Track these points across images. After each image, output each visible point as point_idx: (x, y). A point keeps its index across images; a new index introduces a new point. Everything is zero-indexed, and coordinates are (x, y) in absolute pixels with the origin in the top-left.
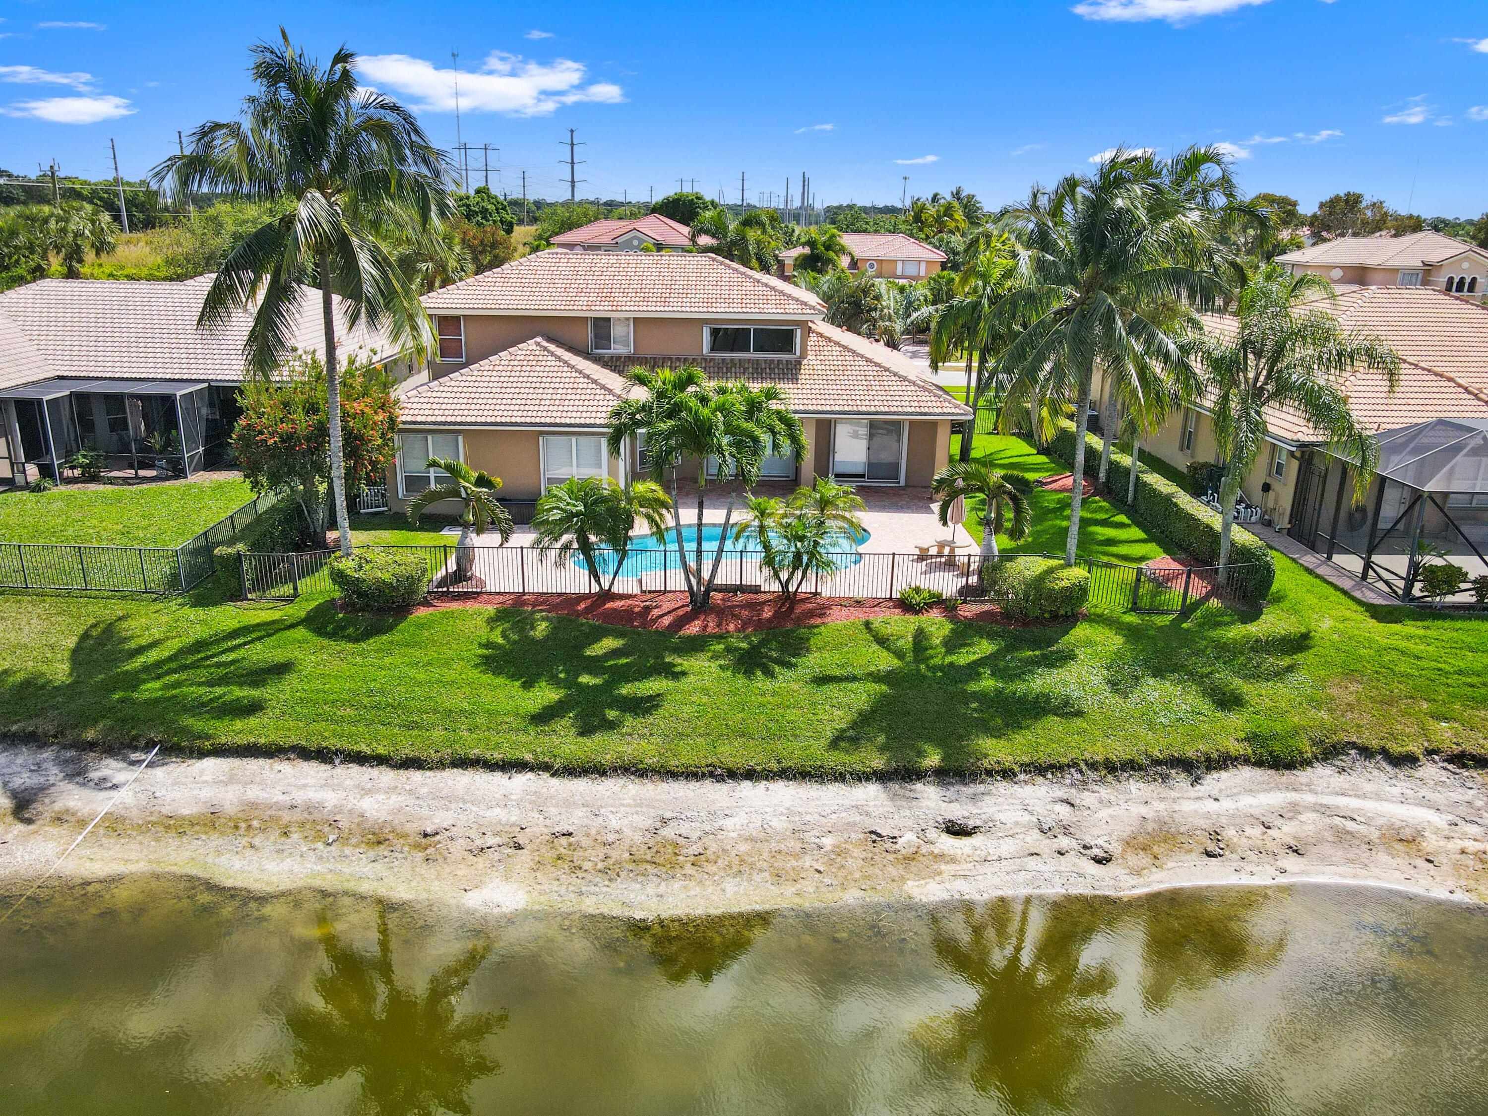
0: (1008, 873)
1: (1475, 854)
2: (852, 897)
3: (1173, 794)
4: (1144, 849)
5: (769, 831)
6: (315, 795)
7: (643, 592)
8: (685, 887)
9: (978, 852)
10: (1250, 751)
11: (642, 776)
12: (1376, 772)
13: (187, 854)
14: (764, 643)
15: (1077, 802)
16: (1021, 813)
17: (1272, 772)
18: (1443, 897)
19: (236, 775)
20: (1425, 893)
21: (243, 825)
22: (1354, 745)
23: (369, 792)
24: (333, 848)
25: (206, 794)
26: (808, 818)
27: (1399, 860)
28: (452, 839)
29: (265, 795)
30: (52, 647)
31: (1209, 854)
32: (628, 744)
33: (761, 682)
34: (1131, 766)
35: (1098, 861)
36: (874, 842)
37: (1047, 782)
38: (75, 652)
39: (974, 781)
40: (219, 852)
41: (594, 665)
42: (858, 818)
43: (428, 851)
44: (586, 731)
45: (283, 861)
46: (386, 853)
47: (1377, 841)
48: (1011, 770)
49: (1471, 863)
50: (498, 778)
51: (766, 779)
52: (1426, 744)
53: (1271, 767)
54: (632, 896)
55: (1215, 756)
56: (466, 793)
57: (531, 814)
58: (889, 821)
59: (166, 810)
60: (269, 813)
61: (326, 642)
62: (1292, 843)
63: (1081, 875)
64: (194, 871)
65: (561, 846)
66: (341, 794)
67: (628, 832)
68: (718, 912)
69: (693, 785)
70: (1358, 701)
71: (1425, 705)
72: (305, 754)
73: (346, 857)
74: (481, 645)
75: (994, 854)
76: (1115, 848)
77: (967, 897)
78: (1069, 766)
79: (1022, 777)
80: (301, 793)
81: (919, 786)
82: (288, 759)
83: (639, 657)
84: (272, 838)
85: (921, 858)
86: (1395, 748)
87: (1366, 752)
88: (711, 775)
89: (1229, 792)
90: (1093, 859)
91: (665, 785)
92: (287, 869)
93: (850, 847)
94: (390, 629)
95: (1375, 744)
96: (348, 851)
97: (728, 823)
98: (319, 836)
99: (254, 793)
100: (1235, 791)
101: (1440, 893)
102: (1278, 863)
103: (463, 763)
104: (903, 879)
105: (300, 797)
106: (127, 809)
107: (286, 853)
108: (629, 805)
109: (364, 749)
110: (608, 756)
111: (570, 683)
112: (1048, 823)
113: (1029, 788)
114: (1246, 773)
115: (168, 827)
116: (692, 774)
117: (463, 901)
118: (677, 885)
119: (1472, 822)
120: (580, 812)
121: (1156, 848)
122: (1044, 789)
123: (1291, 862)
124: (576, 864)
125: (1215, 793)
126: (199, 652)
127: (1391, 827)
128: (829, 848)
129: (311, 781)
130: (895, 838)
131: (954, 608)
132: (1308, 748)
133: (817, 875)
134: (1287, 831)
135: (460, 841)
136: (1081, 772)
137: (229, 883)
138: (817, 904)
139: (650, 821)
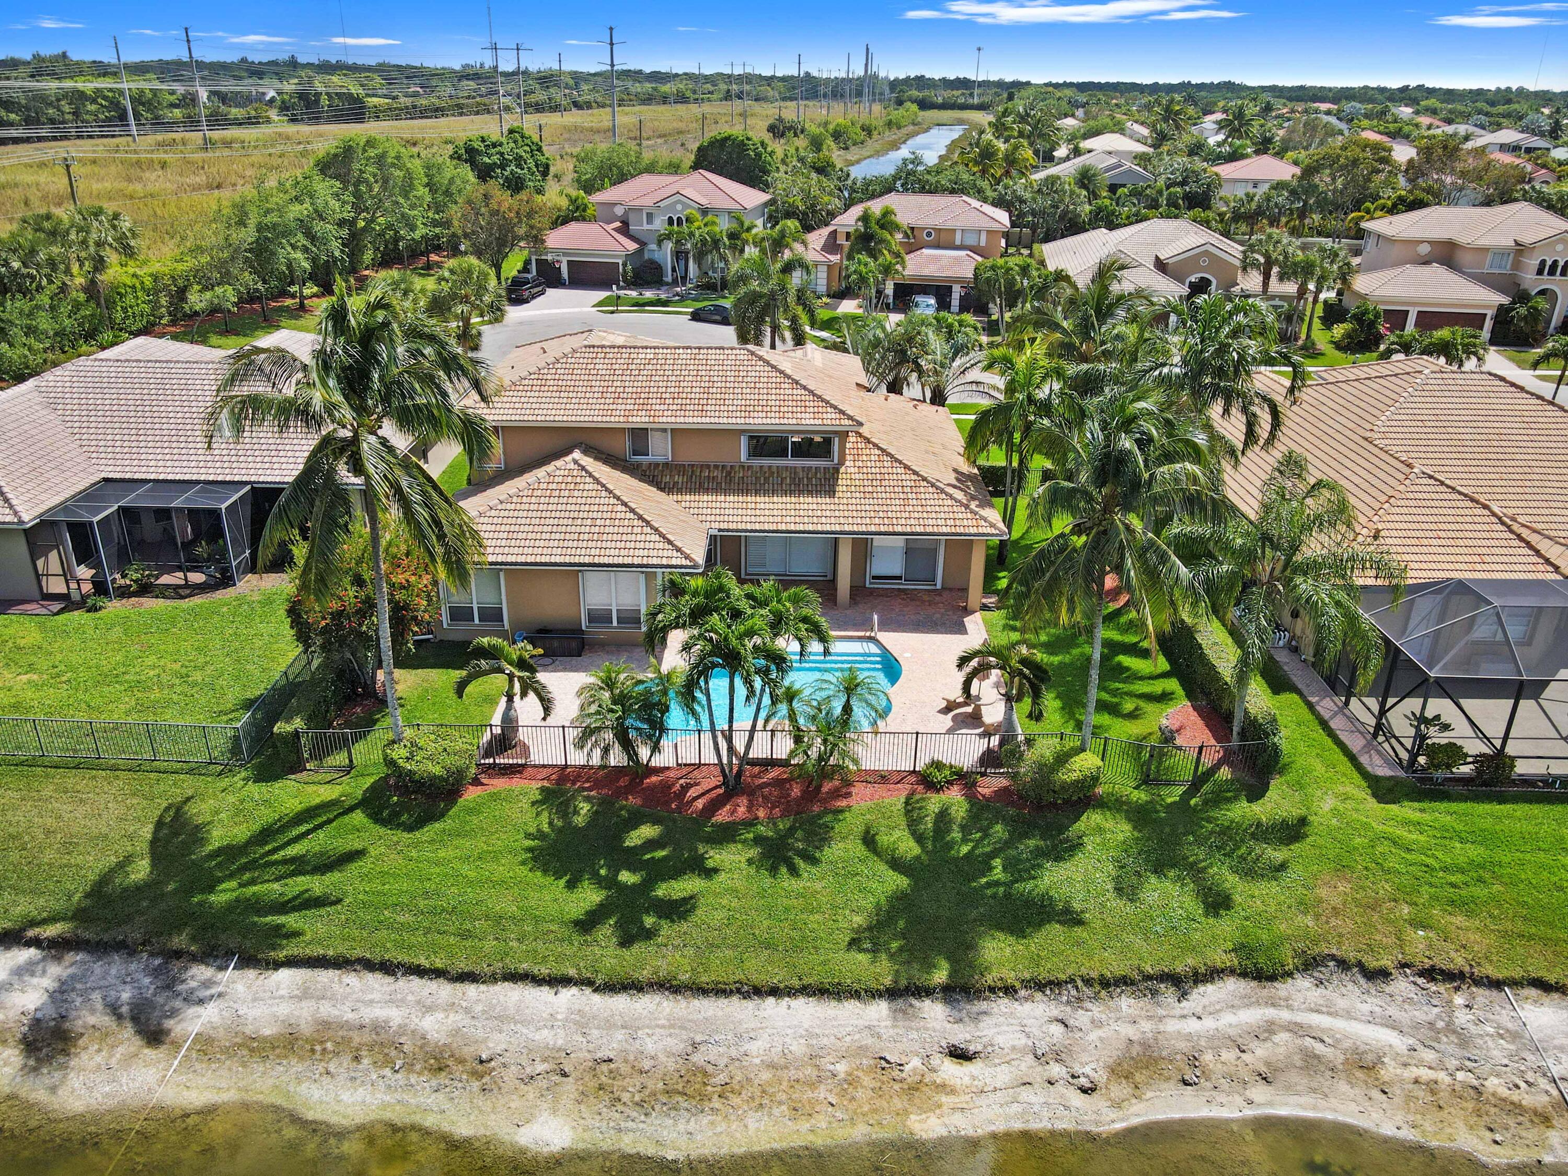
0: (1002, 1105)
1: (1427, 1084)
2: (859, 1132)
3: (1161, 1012)
4: (1126, 1077)
5: (789, 1056)
6: (379, 1013)
7: (678, 764)
8: (712, 1123)
9: (976, 1083)
10: (1236, 962)
11: (675, 992)
12: (1350, 986)
13: (271, 1082)
14: (791, 831)
15: (1071, 1022)
16: (1019, 1035)
17: (1254, 984)
18: (1389, 1133)
19: (309, 988)
20: (1375, 1129)
21: (318, 1048)
22: (1333, 957)
23: (429, 1009)
24: (399, 1076)
25: (284, 1009)
26: (825, 1041)
27: (1357, 1091)
28: (505, 1065)
29: (337, 1013)
30: (131, 838)
31: (1186, 1083)
32: (663, 957)
33: (787, 882)
34: (1124, 981)
35: (1084, 1091)
36: (883, 1069)
37: (1045, 999)
38: (154, 842)
39: (978, 998)
40: (299, 1081)
41: (631, 858)
42: (869, 1041)
43: (484, 1081)
44: (626, 942)
45: (356, 1090)
46: (447, 1082)
47: (1341, 1067)
48: (1013, 987)
49: (1421, 1094)
50: (545, 993)
51: (789, 996)
52: (1400, 956)
53: (1254, 979)
54: (665, 1133)
55: (1202, 970)
56: (518, 1011)
57: (575, 1037)
58: (898, 1044)
59: (249, 1030)
60: (340, 1033)
61: (382, 831)
62: (1263, 1069)
63: (1066, 1108)
64: (279, 1101)
65: (602, 1073)
66: (404, 1011)
67: (662, 1058)
68: (740, 1151)
69: (723, 1002)
70: (1344, 904)
71: (1406, 910)
72: (369, 966)
73: (412, 1086)
74: (528, 836)
75: (991, 1083)
76: (1101, 1077)
77: (963, 1133)
78: (1066, 982)
79: (1023, 993)
80: (368, 1010)
81: (927, 1002)
82: (355, 970)
83: (674, 849)
84: (345, 1065)
85: (925, 1089)
86: (1372, 963)
87: (1343, 964)
88: (739, 991)
89: (1211, 1009)
90: (1080, 1089)
91: (696, 1002)
92: (359, 1099)
93: (860, 1074)
94: (441, 815)
95: (1352, 956)
96: (413, 1079)
97: (754, 1048)
98: (388, 1062)
99: (327, 1010)
100: (1218, 1007)
101: (1388, 1130)
102: (1247, 1093)
103: (514, 977)
104: (906, 1113)
105: (369, 1014)
106: (214, 1028)
107: (358, 1081)
108: (663, 1027)
109: (424, 962)
110: (645, 972)
111: (610, 883)
112: (1042, 1048)
113: (1028, 1006)
114: (1232, 986)
115: (252, 1050)
116: (720, 991)
117: (517, 1138)
118: (705, 1120)
119: (1429, 1047)
120: (620, 1035)
121: (1138, 1077)
122: (1042, 1006)
123: (1259, 1093)
124: (616, 1095)
125: (1199, 1010)
126: (266, 843)
127: (1355, 1050)
128: (842, 1076)
129: (376, 996)
130: (901, 1065)
131: (974, 784)
132: (1290, 961)
133: (830, 1109)
134: (1260, 1053)
135: (513, 1068)
136: (1077, 988)
137: (310, 1116)
138: (829, 1141)
139: (682, 1046)
